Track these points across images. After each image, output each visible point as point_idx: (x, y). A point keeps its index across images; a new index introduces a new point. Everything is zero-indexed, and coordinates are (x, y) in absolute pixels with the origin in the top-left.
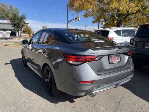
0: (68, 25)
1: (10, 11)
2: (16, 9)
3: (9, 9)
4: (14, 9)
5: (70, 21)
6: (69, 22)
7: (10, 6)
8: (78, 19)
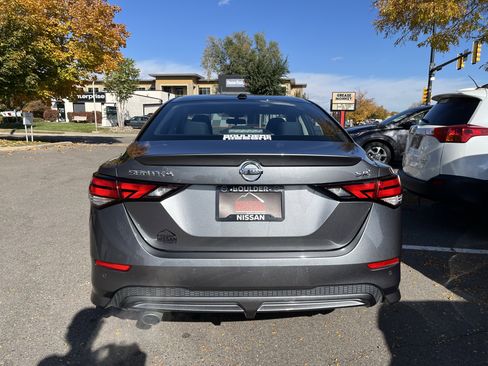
0: (430, 83)
1: (257, 53)
2: (273, 45)
3: (254, 46)
4: (268, 46)
5: (439, 68)
6: (435, 72)
7: (257, 37)
8: (471, 57)
